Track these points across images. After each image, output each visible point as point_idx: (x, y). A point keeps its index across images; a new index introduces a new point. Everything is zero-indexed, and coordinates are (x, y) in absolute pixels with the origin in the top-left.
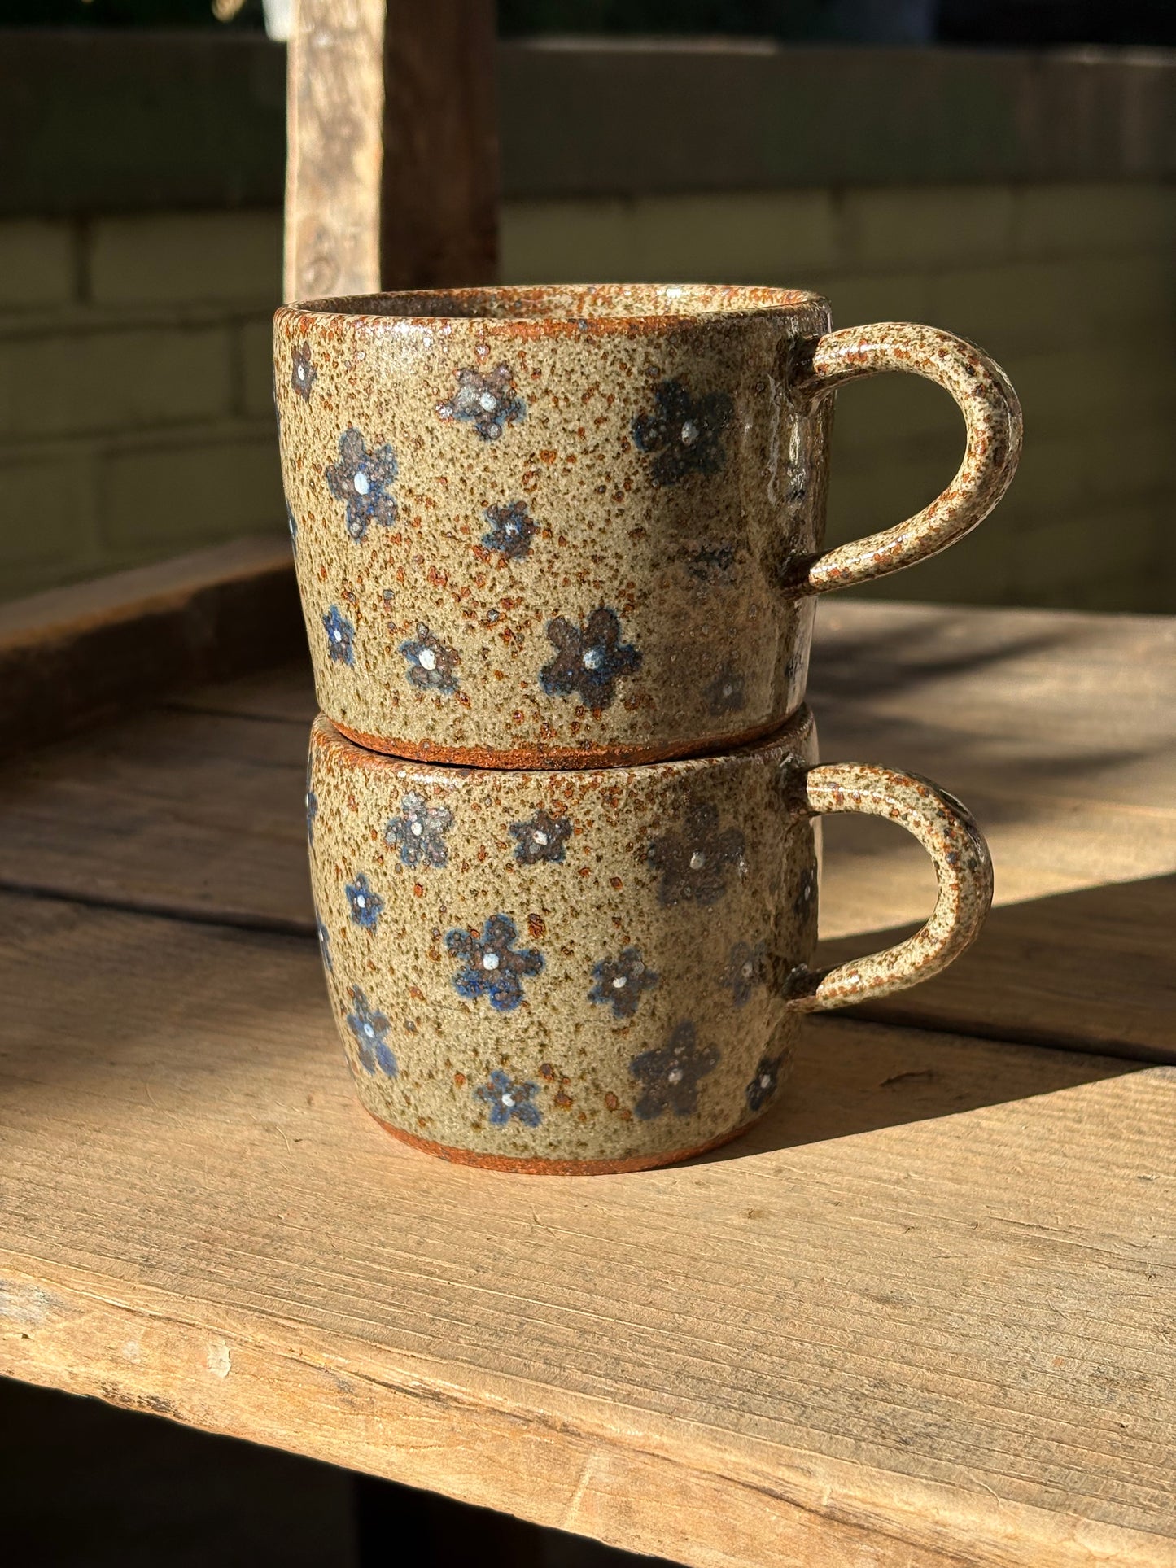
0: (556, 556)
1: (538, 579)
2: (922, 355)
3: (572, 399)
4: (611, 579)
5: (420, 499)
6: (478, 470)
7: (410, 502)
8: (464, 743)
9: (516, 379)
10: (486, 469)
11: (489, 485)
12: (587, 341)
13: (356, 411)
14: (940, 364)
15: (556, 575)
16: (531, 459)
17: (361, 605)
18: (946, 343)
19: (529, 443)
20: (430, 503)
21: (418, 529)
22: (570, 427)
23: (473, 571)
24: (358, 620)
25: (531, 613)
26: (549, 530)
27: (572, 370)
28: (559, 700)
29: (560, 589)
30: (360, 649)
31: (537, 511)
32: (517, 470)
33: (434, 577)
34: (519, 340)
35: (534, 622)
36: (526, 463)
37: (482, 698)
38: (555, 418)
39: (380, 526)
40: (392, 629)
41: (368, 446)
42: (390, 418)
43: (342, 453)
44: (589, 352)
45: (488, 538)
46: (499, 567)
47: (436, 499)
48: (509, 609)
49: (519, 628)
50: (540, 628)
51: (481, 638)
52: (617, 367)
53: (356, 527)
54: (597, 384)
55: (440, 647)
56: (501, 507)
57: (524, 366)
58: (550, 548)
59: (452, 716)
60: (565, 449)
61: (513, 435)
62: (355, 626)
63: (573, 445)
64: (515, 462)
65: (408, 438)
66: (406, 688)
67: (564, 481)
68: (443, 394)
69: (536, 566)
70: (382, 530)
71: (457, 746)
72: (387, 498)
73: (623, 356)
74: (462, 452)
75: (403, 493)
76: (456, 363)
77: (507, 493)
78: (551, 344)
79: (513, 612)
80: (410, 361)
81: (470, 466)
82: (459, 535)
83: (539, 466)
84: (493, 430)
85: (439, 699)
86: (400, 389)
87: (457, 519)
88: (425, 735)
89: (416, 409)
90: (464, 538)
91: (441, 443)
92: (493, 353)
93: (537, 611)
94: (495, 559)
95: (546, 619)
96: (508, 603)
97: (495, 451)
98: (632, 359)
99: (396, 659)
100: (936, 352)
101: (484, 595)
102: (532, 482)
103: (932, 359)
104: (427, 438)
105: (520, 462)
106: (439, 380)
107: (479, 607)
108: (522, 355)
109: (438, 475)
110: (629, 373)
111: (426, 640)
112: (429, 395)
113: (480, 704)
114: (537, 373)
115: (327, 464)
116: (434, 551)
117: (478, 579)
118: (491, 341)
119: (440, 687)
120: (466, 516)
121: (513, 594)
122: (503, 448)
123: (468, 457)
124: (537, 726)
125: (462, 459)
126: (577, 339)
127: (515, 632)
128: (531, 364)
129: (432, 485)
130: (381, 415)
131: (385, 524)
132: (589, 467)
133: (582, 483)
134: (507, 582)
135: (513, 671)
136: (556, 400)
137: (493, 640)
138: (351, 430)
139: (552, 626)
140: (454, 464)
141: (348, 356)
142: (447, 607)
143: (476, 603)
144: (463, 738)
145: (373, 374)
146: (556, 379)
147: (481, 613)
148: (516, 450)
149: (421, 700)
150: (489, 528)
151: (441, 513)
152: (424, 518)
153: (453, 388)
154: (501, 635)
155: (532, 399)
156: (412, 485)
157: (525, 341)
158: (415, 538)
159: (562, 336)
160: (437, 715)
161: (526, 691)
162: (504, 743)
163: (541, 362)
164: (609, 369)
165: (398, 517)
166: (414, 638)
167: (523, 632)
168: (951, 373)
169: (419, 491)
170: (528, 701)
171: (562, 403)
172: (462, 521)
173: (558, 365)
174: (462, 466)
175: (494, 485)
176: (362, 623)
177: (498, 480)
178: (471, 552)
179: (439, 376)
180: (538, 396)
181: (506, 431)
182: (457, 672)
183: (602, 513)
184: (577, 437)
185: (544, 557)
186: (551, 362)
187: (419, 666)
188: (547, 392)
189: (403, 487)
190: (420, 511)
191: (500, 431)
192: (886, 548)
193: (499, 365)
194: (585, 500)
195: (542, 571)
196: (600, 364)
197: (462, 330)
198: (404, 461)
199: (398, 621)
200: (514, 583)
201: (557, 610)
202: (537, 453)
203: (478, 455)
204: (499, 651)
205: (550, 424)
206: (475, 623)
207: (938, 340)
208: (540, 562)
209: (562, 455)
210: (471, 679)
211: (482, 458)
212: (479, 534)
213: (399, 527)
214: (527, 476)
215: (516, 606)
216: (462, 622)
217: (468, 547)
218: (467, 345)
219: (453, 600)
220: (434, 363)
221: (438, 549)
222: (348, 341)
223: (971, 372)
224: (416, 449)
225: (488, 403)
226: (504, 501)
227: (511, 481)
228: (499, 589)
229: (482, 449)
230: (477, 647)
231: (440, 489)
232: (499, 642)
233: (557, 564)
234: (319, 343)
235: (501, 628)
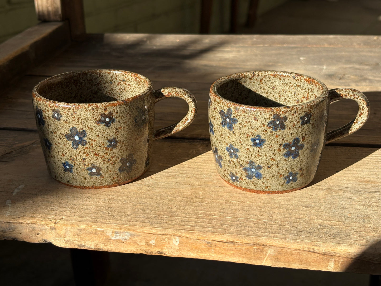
0: (122, 146)
1: (119, 151)
2: (181, 95)
3: (124, 116)
4: (132, 148)
5: (92, 140)
6: (106, 133)
7: (90, 141)
8: (102, 185)
9: (113, 114)
10: (107, 132)
11: (108, 136)
12: (126, 105)
13: (75, 124)
14: (185, 97)
15: (122, 150)
16: (117, 129)
17: (76, 161)
18: (185, 92)
19: (116, 126)
20: (95, 140)
21: (92, 146)
22: (124, 122)
23: (105, 152)
24: (75, 164)
25: (117, 158)
26: (121, 142)
27: (124, 111)
28: (122, 173)
29: (123, 152)
30: (75, 170)
31: (118, 139)
32: (114, 132)
33: (96, 154)
34: (113, 107)
35: (117, 160)
36: (116, 130)
37: (106, 176)
38: (121, 121)
39: (82, 146)
40: (85, 165)
41: (78, 130)
42: (84, 125)
43: (71, 132)
44: (126, 107)
45: (108, 146)
46: (110, 151)
47: (96, 140)
48: (112, 158)
49: (115, 161)
50: (119, 161)
51: (107, 165)
52: (131, 109)
53: (75, 146)
54: (128, 113)
55: (97, 168)
56: (111, 139)
57: (114, 112)
58: (121, 145)
59: (100, 180)
60: (123, 126)
61: (113, 125)
62: (74, 165)
63: (125, 125)
64: (114, 130)
65: (89, 128)
66: (88, 176)
67: (123, 132)
68: (97, 119)
69: (118, 149)
70: (83, 147)
71: (101, 186)
72: (84, 140)
73: (132, 106)
74: (102, 130)
75: (88, 139)
76: (100, 113)
77: (112, 136)
78: (119, 106)
79: (113, 158)
80: (89, 113)
81: (104, 133)
82: (102, 146)
83: (118, 130)
84: (109, 125)
85: (96, 178)
86: (87, 119)
87: (101, 143)
88: (93, 185)
89: (91, 123)
90: (103, 146)
91: (97, 129)
92: (108, 110)
93: (118, 157)
94: (110, 149)
95: (120, 159)
96: (112, 157)
97: (109, 129)
98: (134, 106)
99: (86, 171)
100: (184, 94)
101: (108, 156)
102: (117, 133)
103: (184, 96)
104: (94, 128)
105: (115, 130)
106: (96, 117)
107: (106, 159)
108: (114, 109)
109: (97, 135)
110: (134, 109)
111: (94, 167)
112: (94, 120)
113: (106, 177)
114: (117, 113)
115: (66, 134)
116: (96, 150)
117: (106, 154)
118: (107, 108)
119: (97, 175)
120: (103, 142)
121: (113, 155)
122: (111, 128)
123: (104, 131)
124: (118, 179)
125: (102, 131)
126: (124, 105)
127: (114, 162)
128: (116, 111)
129: (95, 137)
130: (82, 124)
131: (83, 145)
132: (127, 128)
133: (126, 132)
134: (112, 153)
135: (113, 170)
136: (121, 117)
137: (109, 165)
138: (73, 127)
139: (121, 159)
140: (100, 132)
141: (71, 113)
142: (99, 160)
143: (105, 158)
144: (102, 184)
145: (79, 116)
146: (121, 113)
147: (107, 160)
148: (114, 128)
149: (92, 178)
150: (108, 144)
151: (97, 142)
152: (94, 143)
153: (99, 118)
154: (111, 163)
155: (116, 118)
156: (90, 137)
157: (114, 107)
158: (91, 148)
159: (121, 105)
160: (96, 181)
161: (116, 173)
162: (111, 183)
163: (118, 110)
164: (130, 109)
165: (87, 144)
166: (91, 167)
167: (115, 162)
168: (188, 98)
169: (92, 138)
170: (116, 175)
171: (122, 117)
172: (102, 143)
173: (121, 110)
174: (102, 133)
175: (109, 135)
176: (76, 165)
177: (110, 134)
178: (105, 149)
179: (96, 116)
180: (118, 117)
181: (112, 125)
182: (101, 172)
183: (130, 136)
184: (125, 124)
185: (120, 147)
186: (120, 110)
187: (92, 172)
188: (119, 116)
189: (88, 138)
190: (93, 142)
191: (110, 125)
192: (176, 130)
193: (109, 112)
194: (127, 135)
195: (119, 150)
196: (128, 108)
197: (101, 106)
198: (88, 133)
199: (86, 163)
200: (114, 153)
201: (122, 156)
202: (118, 128)
203: (106, 130)
204: (110, 167)
205: (120, 122)
206: (105, 162)
207: (183, 91)
208: (119, 148)
209: (123, 127)
210: (104, 173)
211: (106, 131)
212: (106, 145)
213: (87, 146)
214: (116, 133)
215: (114, 157)
216: (102, 162)
217: (104, 148)
218: (102, 109)
219: (100, 158)
220: (95, 113)
221: (97, 149)
222: (72, 110)
223: (191, 98)
224: (91, 130)
225: (107, 120)
226: (111, 138)
227: (113, 134)
228: (111, 155)
229: (107, 129)
230: (106, 166)
231: (97, 138)
232: (111, 165)
233: (122, 148)
234: (62, 110)
235: (111, 162)
